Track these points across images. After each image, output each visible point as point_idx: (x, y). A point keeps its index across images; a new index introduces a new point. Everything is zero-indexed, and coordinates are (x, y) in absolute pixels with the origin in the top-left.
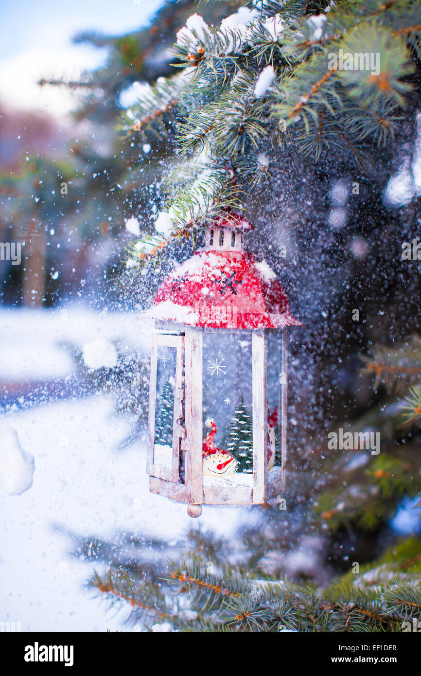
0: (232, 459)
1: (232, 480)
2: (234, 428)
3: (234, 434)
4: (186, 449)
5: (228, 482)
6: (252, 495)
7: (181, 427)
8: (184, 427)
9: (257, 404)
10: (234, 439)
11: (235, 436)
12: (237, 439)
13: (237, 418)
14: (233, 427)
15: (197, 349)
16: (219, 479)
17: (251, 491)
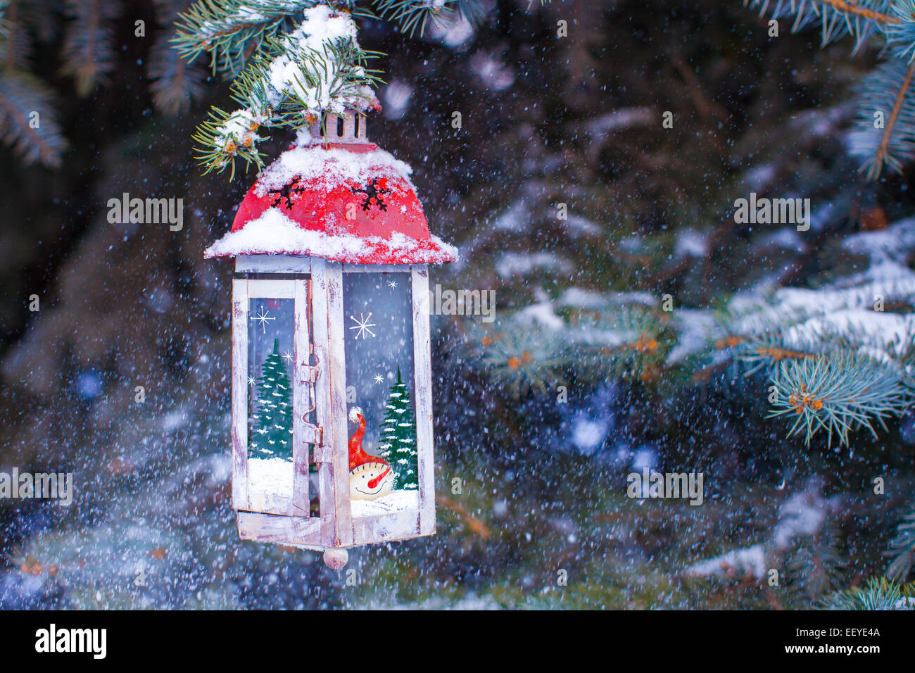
0: (388, 470)
1: (390, 503)
2: (389, 421)
3: (389, 430)
4: (323, 460)
5: (384, 506)
6: (419, 523)
7: (313, 425)
8: (317, 425)
9: (422, 380)
10: (391, 437)
11: (391, 433)
12: (393, 437)
13: (392, 404)
14: (387, 419)
15: (336, 299)
16: (373, 503)
17: (417, 516)
